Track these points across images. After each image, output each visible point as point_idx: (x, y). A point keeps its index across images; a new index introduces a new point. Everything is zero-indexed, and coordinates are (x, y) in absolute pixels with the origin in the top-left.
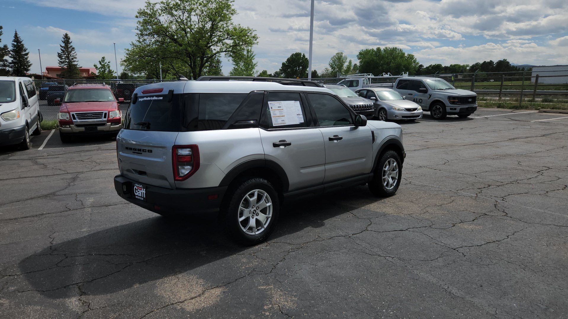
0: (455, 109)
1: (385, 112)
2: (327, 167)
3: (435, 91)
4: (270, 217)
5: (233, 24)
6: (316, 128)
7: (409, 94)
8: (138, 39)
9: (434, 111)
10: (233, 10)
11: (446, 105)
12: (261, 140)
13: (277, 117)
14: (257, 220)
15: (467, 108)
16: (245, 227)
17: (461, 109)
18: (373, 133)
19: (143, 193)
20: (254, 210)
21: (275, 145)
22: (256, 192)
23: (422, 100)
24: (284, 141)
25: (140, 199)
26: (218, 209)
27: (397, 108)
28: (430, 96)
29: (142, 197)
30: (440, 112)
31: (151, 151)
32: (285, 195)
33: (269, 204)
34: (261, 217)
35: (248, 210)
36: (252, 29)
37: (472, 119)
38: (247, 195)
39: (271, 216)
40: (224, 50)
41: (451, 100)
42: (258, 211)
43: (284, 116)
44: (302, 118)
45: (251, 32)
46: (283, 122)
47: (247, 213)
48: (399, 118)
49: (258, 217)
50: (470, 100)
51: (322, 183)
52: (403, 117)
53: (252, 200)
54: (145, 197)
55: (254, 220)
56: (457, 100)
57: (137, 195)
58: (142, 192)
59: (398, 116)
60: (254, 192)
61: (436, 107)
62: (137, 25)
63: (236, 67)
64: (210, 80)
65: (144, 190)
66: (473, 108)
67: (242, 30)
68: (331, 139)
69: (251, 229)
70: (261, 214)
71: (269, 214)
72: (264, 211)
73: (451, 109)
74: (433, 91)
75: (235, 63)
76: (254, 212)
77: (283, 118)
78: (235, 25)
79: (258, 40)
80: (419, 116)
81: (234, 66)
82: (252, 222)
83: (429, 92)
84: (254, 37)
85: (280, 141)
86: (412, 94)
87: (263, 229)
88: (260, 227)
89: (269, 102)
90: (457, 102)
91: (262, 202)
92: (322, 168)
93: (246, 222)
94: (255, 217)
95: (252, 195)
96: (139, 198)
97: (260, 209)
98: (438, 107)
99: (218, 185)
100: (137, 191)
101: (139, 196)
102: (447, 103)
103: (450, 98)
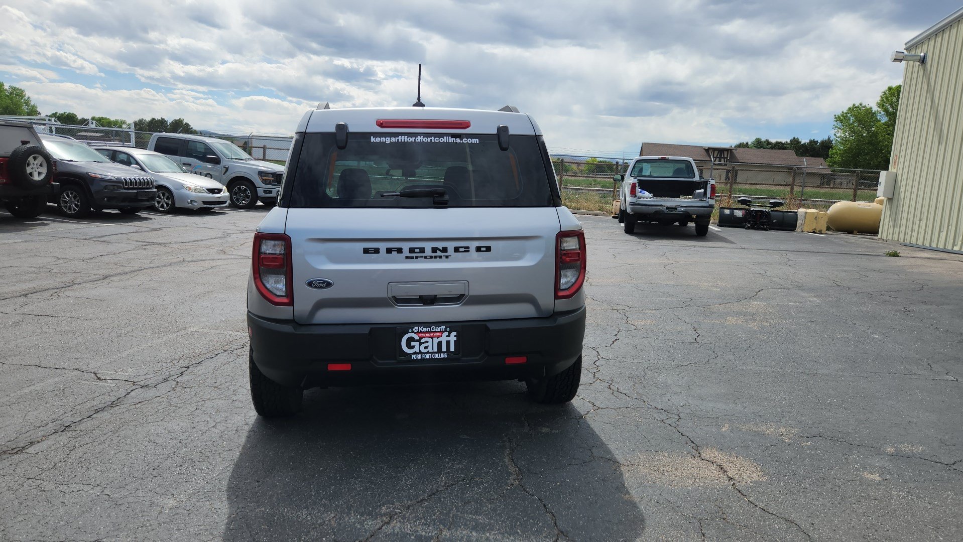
0: (270, 192)
1: (167, 195)
3: (234, 162)
7: (184, 164)
9: (235, 194)
11: (257, 185)
19: (448, 343)
23: (211, 175)
25: (431, 359)
27: (193, 188)
28: (227, 169)
29: (444, 352)
30: (247, 197)
31: (488, 249)
41: (263, 178)
48: (196, 205)
52: (205, 203)
54: (452, 349)
56: (272, 179)
57: (415, 353)
58: (440, 344)
59: (196, 202)
61: (239, 189)
65: (455, 333)
73: (265, 192)
74: (230, 161)
80: (225, 202)
83: (224, 163)
86: (191, 165)
90: (273, 181)
96: (427, 356)
98: (243, 188)
100: (413, 344)
101: (428, 353)
102: (258, 182)
103: (262, 174)
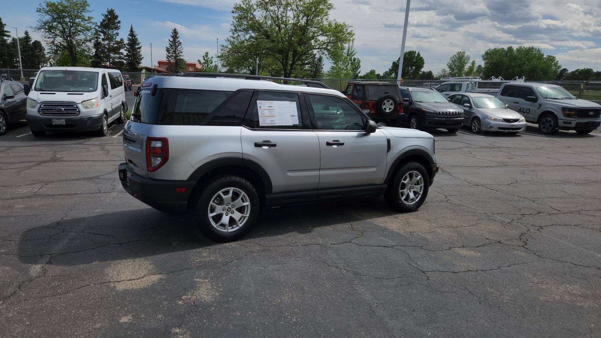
0: (570, 123)
1: (478, 122)
2: (322, 173)
3: (547, 101)
4: (247, 217)
5: (329, 19)
6: (313, 131)
7: (515, 103)
8: (232, 35)
9: (543, 123)
10: (330, 5)
11: (559, 117)
12: (241, 139)
13: (265, 116)
14: (231, 217)
15: (586, 123)
16: (216, 222)
17: (577, 124)
18: (389, 141)
20: (228, 208)
21: (257, 145)
22: (232, 189)
23: (530, 111)
24: (269, 141)
26: (186, 202)
27: (493, 118)
28: (540, 105)
30: (551, 126)
31: (135, 142)
32: (267, 196)
33: (247, 203)
34: (237, 216)
35: (220, 206)
36: (348, 25)
37: (593, 136)
38: (220, 192)
39: (248, 215)
40: (317, 48)
41: (565, 112)
42: (234, 210)
43: (275, 116)
44: (296, 120)
45: (346, 28)
46: (272, 122)
47: (219, 209)
48: (495, 129)
49: (233, 216)
50: (591, 113)
51: (317, 189)
52: (499, 128)
53: (226, 198)
55: (228, 217)
56: (574, 113)
59: (493, 127)
60: (229, 190)
61: (546, 120)
62: (233, 20)
63: (335, 66)
64: (194, 77)
66: (595, 123)
67: (337, 26)
68: (328, 144)
69: (223, 225)
70: (236, 212)
71: (246, 214)
72: (241, 210)
73: (564, 123)
74: (545, 100)
75: (333, 61)
76: (229, 210)
77: (273, 118)
78: (330, 21)
79: (354, 37)
80: (520, 129)
81: (332, 65)
82: (225, 219)
83: (539, 101)
84: (349, 34)
85: (264, 141)
86: (518, 103)
87: (238, 228)
88: (235, 226)
89: (258, 101)
90: (574, 115)
91: (237, 200)
92: (316, 173)
93: (218, 218)
94: (230, 215)
95: (226, 193)
97: (236, 207)
98: (549, 119)
99: (186, 179)
102: (560, 115)
103: (564, 109)
